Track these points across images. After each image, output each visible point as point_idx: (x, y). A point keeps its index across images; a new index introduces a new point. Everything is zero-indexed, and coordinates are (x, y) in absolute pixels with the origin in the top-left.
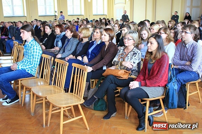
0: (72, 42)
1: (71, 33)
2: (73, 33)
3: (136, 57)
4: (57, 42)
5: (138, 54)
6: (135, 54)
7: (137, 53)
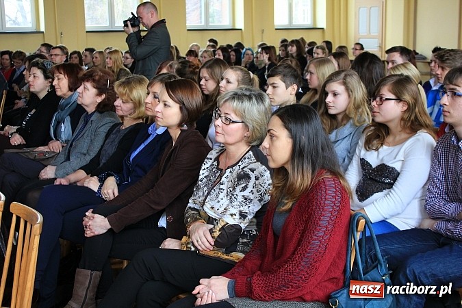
0: (94, 125)
1: (99, 94)
2: (103, 96)
3: (248, 190)
4: (58, 123)
5: (253, 179)
6: (242, 177)
7: (250, 173)
